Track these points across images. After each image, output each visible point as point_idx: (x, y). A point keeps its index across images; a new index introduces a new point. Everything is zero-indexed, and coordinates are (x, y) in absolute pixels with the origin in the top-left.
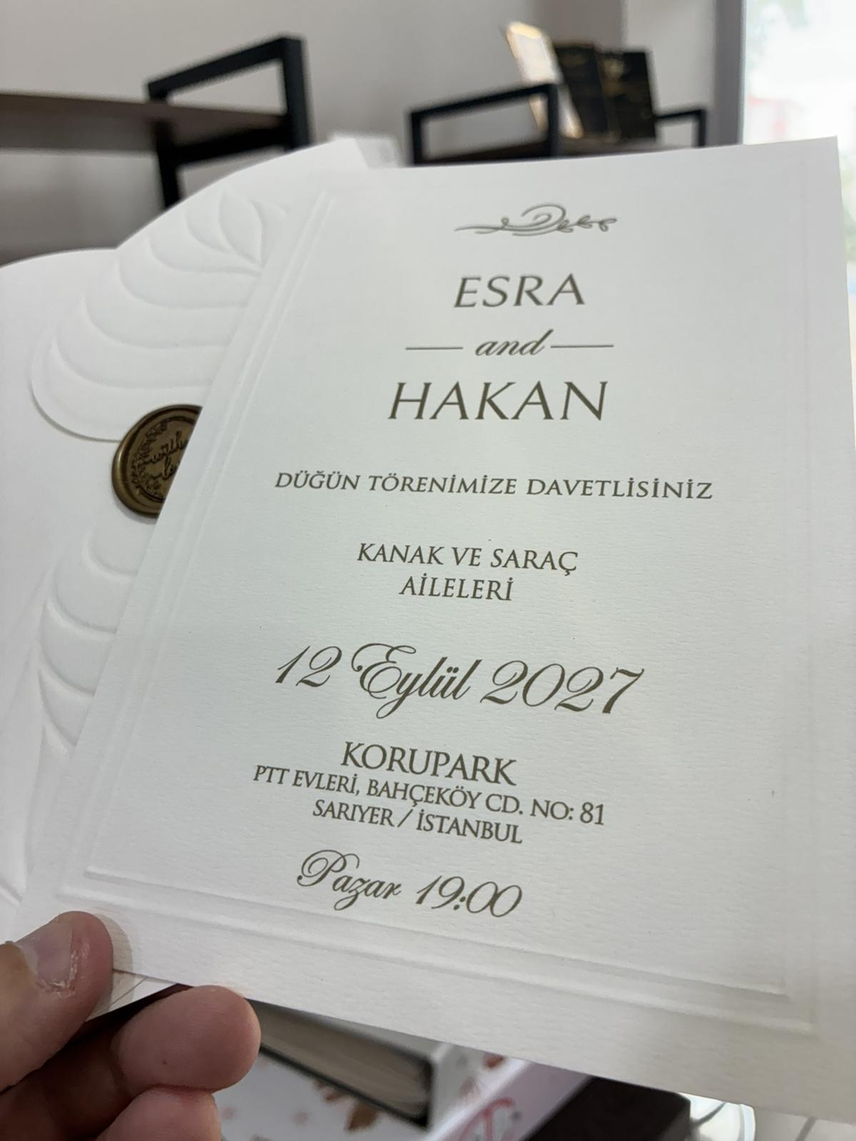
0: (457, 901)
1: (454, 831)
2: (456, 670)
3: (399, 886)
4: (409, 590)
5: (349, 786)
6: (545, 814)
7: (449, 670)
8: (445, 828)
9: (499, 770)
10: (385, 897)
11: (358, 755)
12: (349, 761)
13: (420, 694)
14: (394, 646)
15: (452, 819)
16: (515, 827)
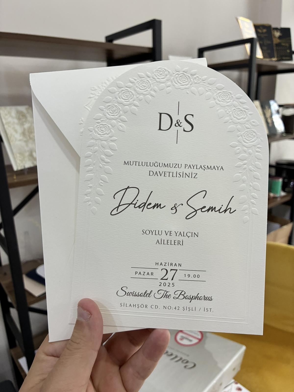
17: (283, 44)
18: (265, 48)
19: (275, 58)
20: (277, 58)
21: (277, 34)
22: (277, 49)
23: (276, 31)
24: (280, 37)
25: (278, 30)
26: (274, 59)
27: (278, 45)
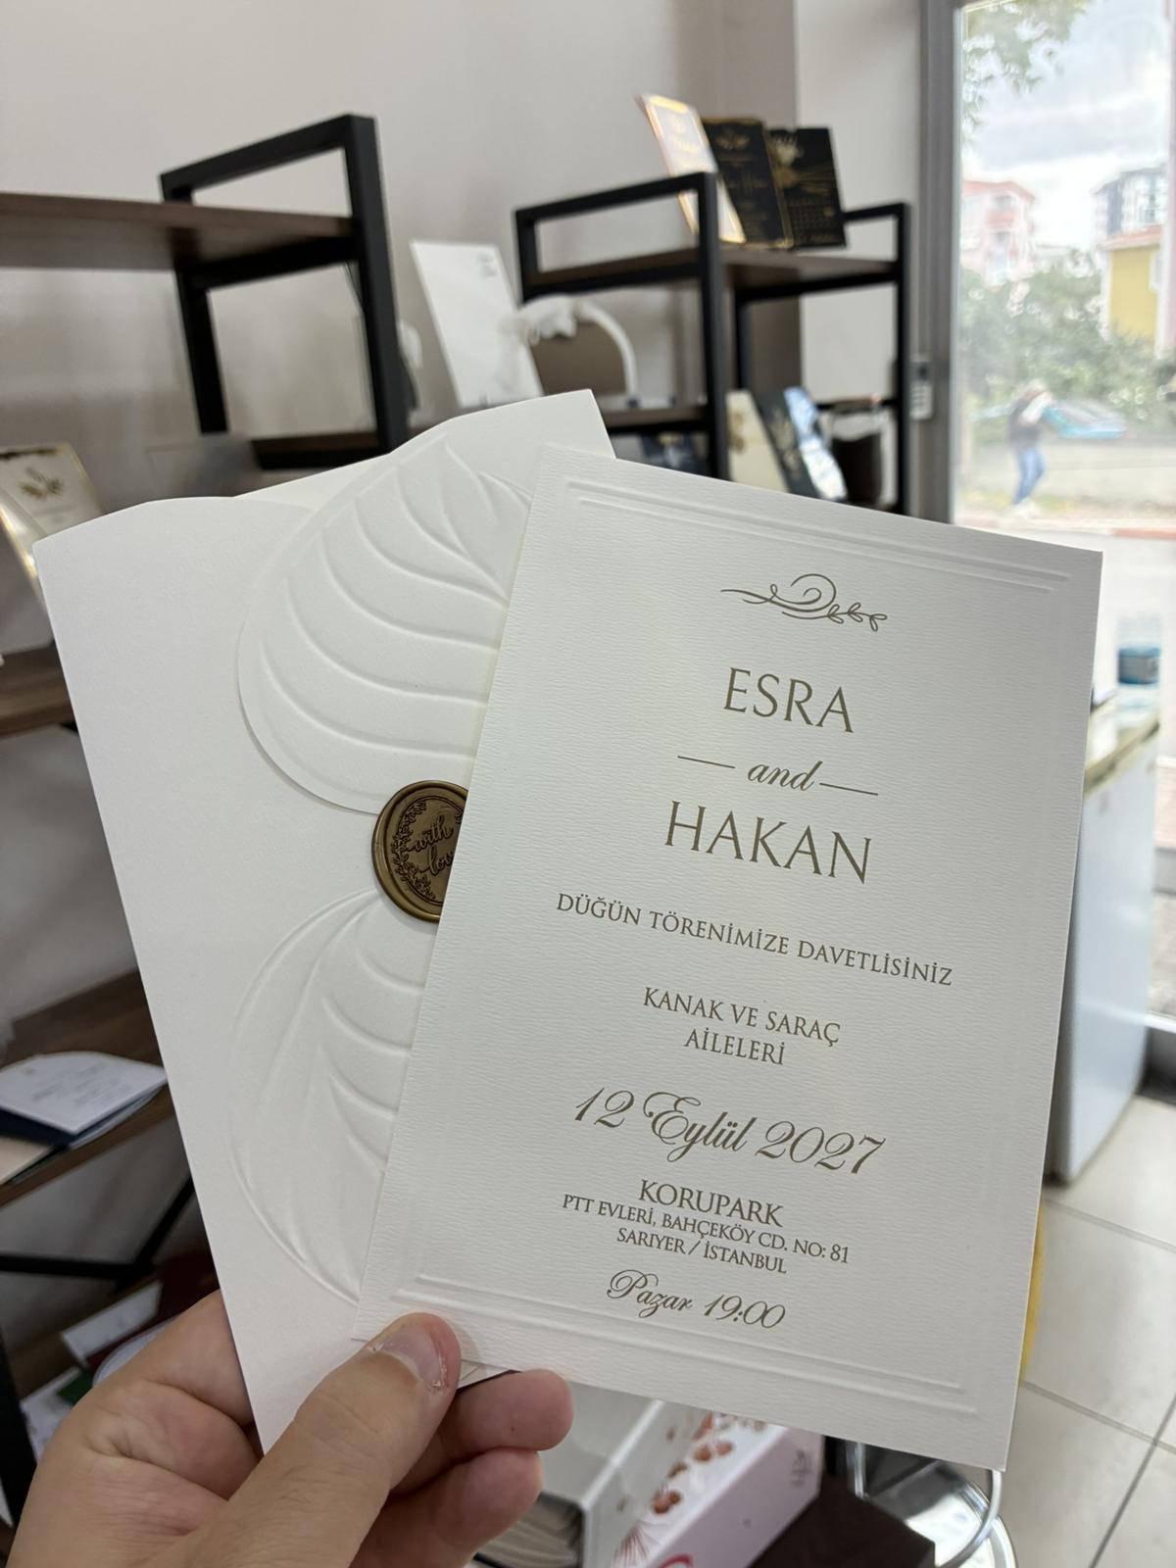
0: (736, 1315)
1: (733, 1261)
2: (735, 1125)
3: (690, 1301)
4: (692, 1043)
5: (647, 1218)
6: (804, 1252)
7: (730, 1124)
8: (727, 1257)
9: (769, 1214)
10: (680, 1309)
11: (653, 1191)
12: (646, 1197)
13: (705, 1143)
14: (682, 1096)
15: (732, 1251)
16: (781, 1261)
17: (810, 189)
18: (748, 205)
19: (787, 241)
20: (792, 240)
21: (787, 152)
22: (789, 208)
23: (783, 140)
24: (796, 164)
25: (788, 139)
26: (784, 244)
27: (792, 192)
